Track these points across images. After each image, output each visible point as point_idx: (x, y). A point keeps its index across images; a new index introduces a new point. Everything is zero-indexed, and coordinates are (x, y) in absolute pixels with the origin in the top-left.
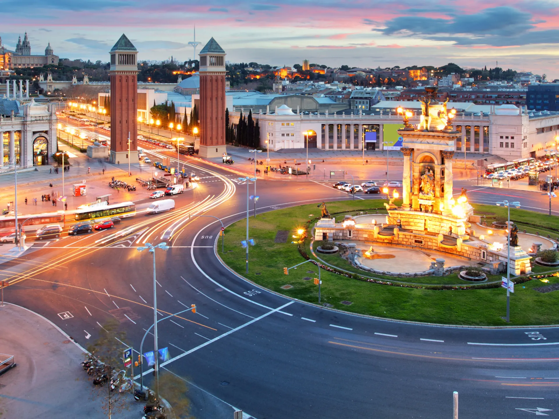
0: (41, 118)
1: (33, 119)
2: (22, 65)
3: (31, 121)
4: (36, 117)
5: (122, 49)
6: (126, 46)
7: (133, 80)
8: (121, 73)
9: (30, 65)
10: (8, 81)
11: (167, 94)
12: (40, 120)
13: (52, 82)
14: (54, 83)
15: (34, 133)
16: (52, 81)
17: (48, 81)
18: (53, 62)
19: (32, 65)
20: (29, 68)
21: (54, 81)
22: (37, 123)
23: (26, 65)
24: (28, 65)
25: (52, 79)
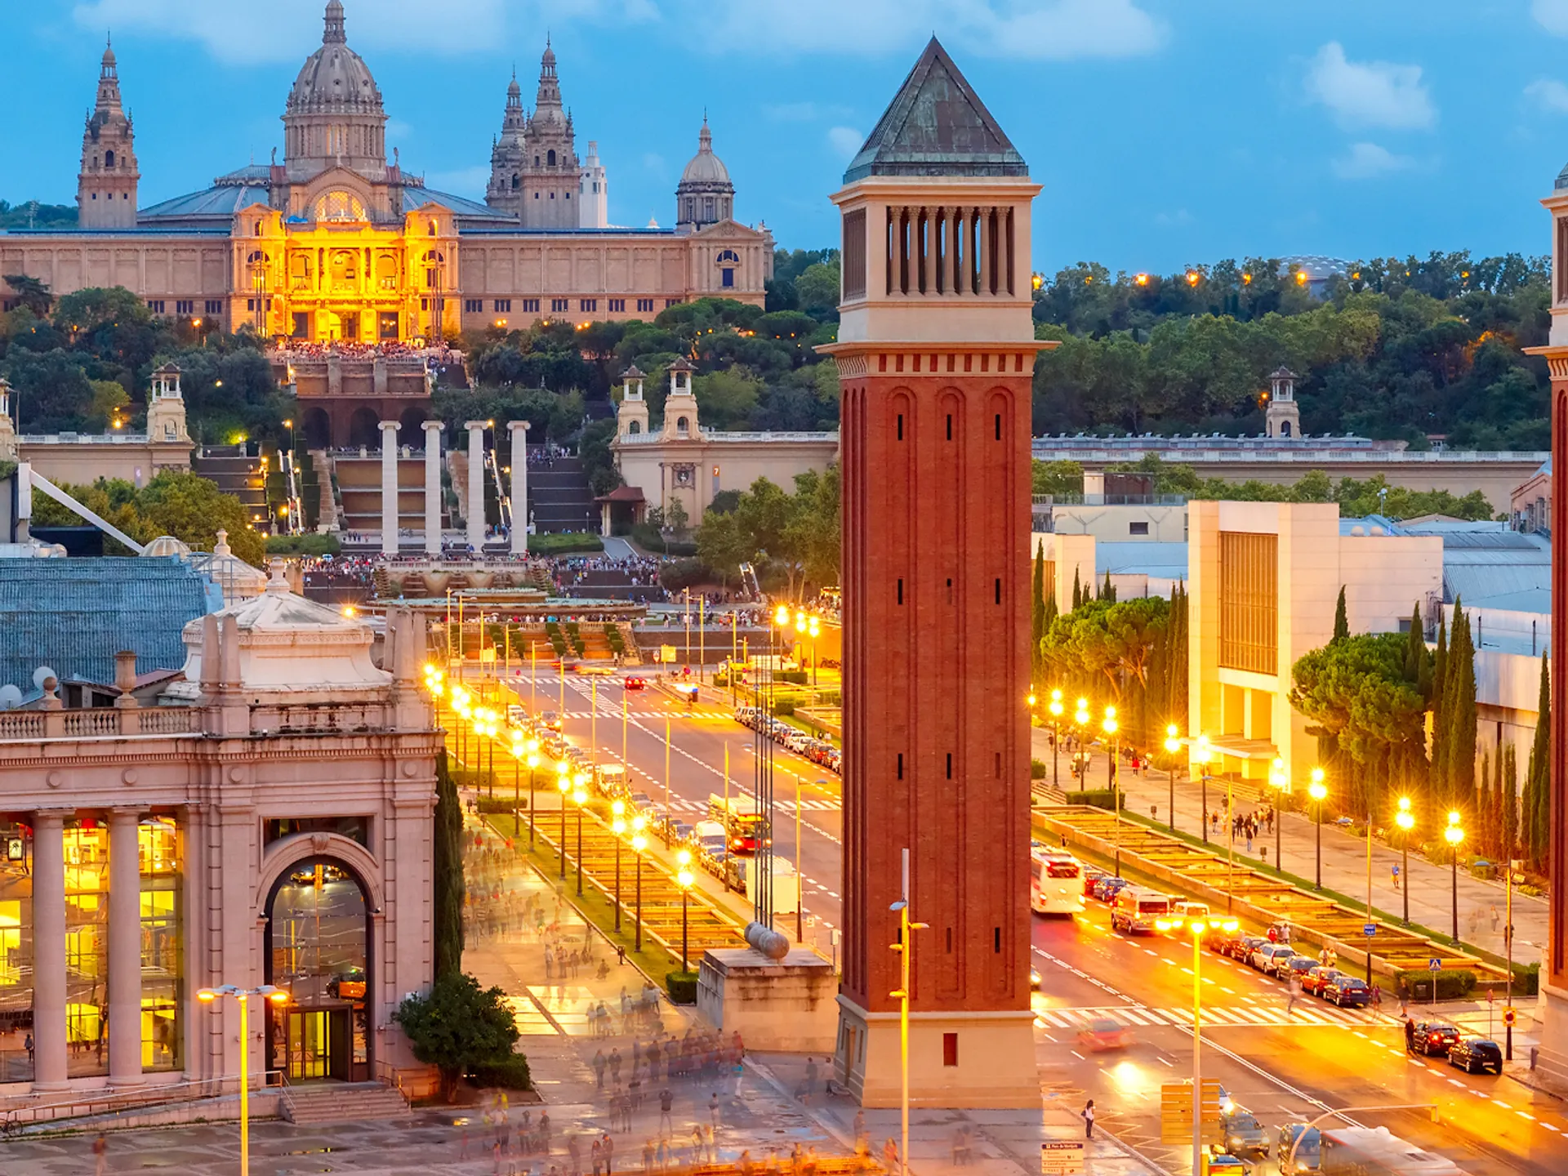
0: (322, 722)
1: (268, 724)
2: (517, 305)
3: (255, 738)
4: (282, 708)
5: (912, 167)
6: (944, 139)
7: (999, 427)
8: (908, 370)
9: (574, 304)
10: (389, 430)
11: (1437, 543)
12: (311, 733)
13: (693, 444)
14: (708, 447)
15: (274, 831)
16: (696, 431)
17: (670, 431)
18: (728, 278)
19: (588, 304)
20: (565, 331)
21: (708, 436)
22: (292, 757)
23: (546, 305)
24: (560, 303)
25: (693, 418)
